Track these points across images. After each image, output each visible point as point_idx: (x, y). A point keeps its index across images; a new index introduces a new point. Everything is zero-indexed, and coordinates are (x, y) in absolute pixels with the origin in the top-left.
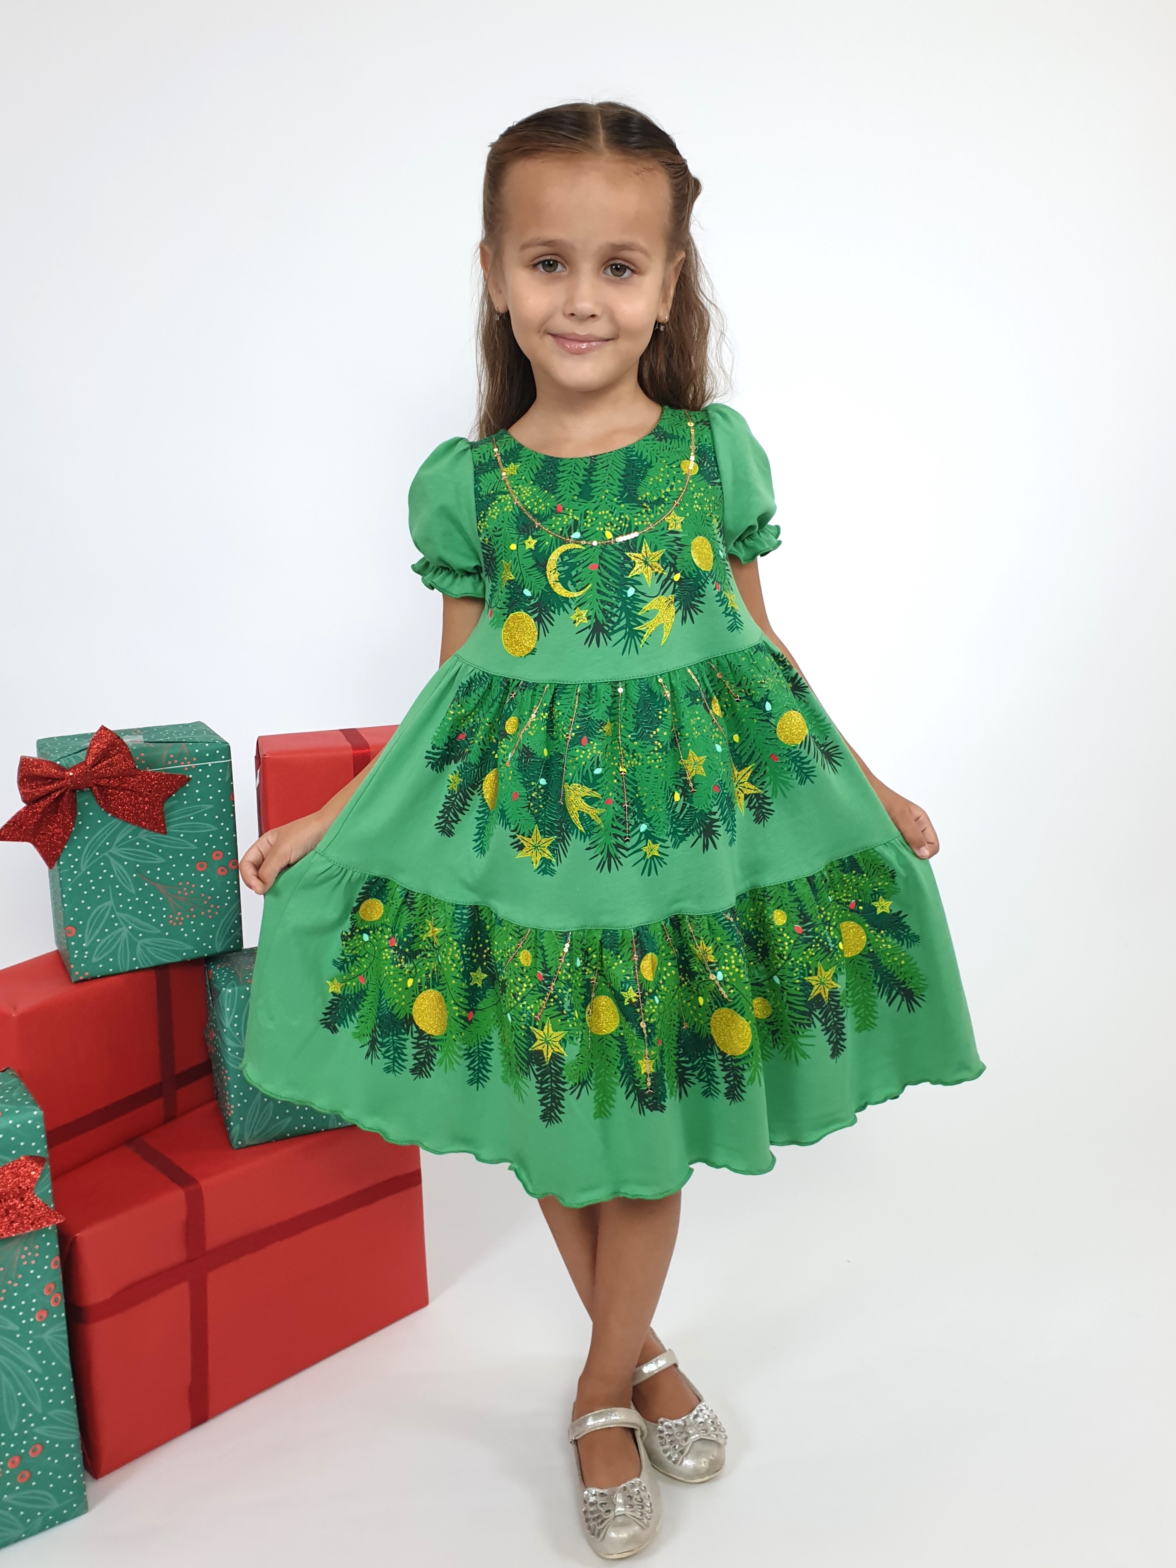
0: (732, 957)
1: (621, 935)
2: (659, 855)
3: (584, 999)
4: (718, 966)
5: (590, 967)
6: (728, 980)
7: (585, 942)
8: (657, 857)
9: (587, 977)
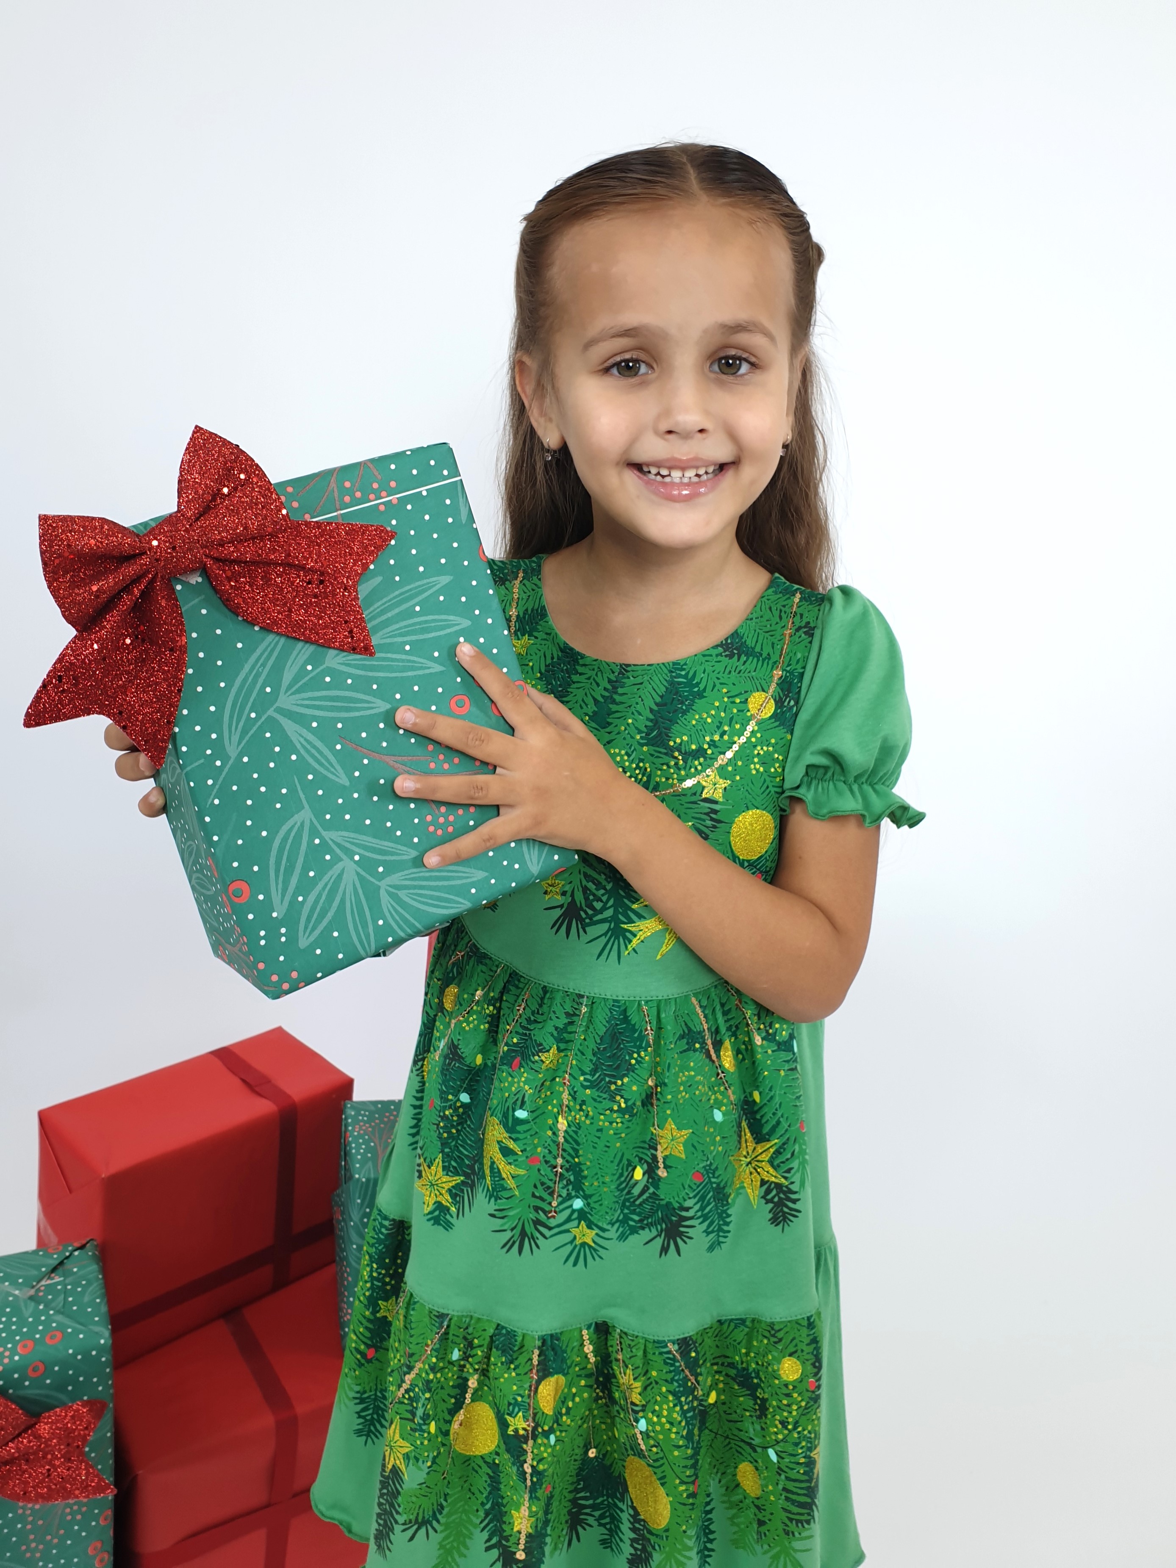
0: (665, 1407)
1: (519, 1339)
2: (593, 1245)
3: (454, 1404)
4: (643, 1411)
5: (471, 1365)
6: (652, 1434)
7: (470, 1330)
8: (590, 1247)
9: (464, 1375)
